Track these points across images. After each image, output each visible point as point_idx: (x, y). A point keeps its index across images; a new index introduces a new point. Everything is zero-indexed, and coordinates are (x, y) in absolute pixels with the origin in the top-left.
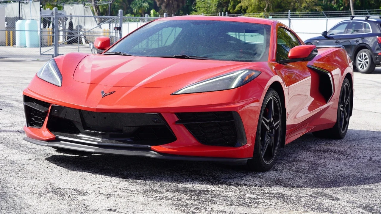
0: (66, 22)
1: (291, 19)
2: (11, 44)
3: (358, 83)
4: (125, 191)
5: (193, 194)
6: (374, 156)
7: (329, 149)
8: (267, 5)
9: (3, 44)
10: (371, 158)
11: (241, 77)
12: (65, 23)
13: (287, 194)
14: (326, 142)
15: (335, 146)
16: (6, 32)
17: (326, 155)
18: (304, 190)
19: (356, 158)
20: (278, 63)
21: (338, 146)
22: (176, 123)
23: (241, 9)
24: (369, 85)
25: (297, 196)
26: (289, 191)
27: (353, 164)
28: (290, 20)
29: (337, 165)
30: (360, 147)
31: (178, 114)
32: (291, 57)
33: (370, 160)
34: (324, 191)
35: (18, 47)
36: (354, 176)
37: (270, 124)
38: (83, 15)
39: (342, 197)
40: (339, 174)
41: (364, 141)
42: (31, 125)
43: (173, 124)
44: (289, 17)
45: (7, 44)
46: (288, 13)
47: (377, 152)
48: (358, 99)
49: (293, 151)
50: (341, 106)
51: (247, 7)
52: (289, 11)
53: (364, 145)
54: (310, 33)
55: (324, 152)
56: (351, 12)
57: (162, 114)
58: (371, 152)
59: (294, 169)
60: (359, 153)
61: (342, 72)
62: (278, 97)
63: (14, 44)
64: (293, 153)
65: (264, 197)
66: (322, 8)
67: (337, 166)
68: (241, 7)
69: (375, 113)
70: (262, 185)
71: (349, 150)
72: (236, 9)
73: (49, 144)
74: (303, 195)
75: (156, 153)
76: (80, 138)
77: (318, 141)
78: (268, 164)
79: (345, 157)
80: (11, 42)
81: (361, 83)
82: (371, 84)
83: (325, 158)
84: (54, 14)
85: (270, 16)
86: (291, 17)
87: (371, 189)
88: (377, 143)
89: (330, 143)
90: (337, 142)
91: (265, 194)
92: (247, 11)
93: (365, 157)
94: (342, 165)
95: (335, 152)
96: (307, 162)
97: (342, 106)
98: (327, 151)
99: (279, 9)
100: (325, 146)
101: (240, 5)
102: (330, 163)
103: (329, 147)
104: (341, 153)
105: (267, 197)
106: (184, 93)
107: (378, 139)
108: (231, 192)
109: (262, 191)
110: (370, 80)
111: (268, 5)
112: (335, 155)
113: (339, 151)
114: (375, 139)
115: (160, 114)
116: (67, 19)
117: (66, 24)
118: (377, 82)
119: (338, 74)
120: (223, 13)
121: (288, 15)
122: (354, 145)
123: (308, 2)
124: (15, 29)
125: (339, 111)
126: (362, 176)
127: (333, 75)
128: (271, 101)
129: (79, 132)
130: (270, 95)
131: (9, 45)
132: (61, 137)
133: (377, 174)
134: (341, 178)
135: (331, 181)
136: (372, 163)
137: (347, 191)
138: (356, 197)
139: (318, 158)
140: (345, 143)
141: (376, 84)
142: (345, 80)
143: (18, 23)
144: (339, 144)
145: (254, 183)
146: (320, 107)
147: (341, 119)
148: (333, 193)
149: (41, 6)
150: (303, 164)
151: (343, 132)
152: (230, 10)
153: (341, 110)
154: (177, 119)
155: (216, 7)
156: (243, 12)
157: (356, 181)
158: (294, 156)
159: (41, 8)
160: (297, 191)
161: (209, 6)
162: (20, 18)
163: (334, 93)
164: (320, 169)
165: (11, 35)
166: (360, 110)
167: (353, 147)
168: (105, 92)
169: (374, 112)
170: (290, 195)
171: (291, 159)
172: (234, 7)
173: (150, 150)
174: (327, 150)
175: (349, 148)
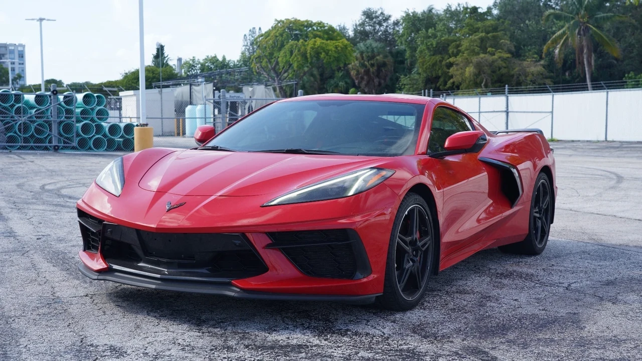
0: (245, 106)
1: (508, 95)
2: (181, 134)
3: (585, 174)
4: (183, 349)
5: (281, 352)
6: (575, 282)
7: (515, 271)
8: (484, 80)
9: (172, 134)
10: (569, 285)
11: (364, 180)
12: (243, 108)
13: (421, 351)
14: (515, 260)
15: (526, 266)
16: (175, 120)
17: (505, 281)
18: (450, 344)
19: (547, 286)
20: (429, 156)
21: (530, 266)
22: (268, 246)
23: (453, 86)
24: (597, 176)
25: (435, 353)
26: (427, 346)
27: (541, 296)
28: (508, 97)
29: (516, 298)
30: (560, 268)
31: (271, 235)
32: (448, 148)
33: (567, 289)
34: (479, 344)
35: (188, 137)
36: (534, 316)
37: (413, 243)
38: (264, 98)
39: (503, 355)
40: (513, 312)
41: (568, 258)
42: (89, 248)
43: (264, 248)
44: (506, 94)
45: (176, 134)
46: (505, 89)
47: (581, 275)
48: (579, 196)
49: (462, 276)
50: (535, 211)
51: (461, 84)
52: (507, 86)
53: (568, 264)
54: (532, 112)
55: (506, 277)
56: (587, 85)
57: (247, 234)
58: (573, 275)
59: (451, 306)
60: (555, 278)
61: (535, 166)
62: (425, 205)
63: (184, 133)
64: (461, 279)
65: (385, 357)
66: (552, 81)
67: (516, 300)
68: (453, 83)
69: (596, 215)
70: (392, 335)
71: (542, 273)
72: (448, 86)
73: (100, 277)
74: (445, 353)
75: (238, 290)
76: (141, 269)
77: (504, 259)
78: (410, 299)
79: (533, 284)
80: (181, 131)
81: (589, 174)
82: (602, 175)
83: (503, 286)
84: (221, 97)
85: (489, 92)
86: (509, 94)
87: (552, 340)
88: (587, 261)
89: (519, 262)
90: (530, 260)
91: (388, 351)
92: (461, 88)
93: (562, 283)
94: (523, 297)
95: (521, 277)
96: (474, 294)
97: (537, 210)
98: (509, 275)
99: (499, 84)
100: (510, 265)
101: (451, 81)
102: (506, 295)
103: (515, 269)
104: (529, 277)
105: (389, 356)
106: (280, 203)
107: (589, 254)
108: (339, 349)
109: (387, 347)
110: (601, 170)
111: (486, 80)
112: (518, 281)
113: (527, 275)
114: (585, 254)
115: (243, 234)
116: (246, 103)
117: (245, 109)
118: (609, 172)
119: (528, 168)
120: (426, 91)
121: (505, 91)
122: (553, 265)
123: (535, 75)
124: (185, 116)
125: (532, 218)
126: (546, 317)
127: (519, 169)
128: (412, 211)
129: (140, 261)
130: (411, 203)
131: (178, 134)
132: (115, 267)
133: (570, 313)
134: (514, 321)
135: (498, 325)
136: (568, 293)
137: (514, 345)
138: (523, 355)
139: (494, 286)
140: (541, 261)
141: (608, 174)
142: (541, 175)
143: (188, 109)
144: (532, 263)
145: (381, 331)
146: (501, 215)
147: (536, 229)
148: (493, 348)
149: (214, 88)
150: (468, 297)
151: (540, 246)
152: (439, 87)
153: (535, 217)
154: (270, 242)
155: (424, 84)
156: (456, 89)
157: (534, 326)
158: (461, 283)
159: (214, 90)
160: (439, 346)
161: (415, 82)
162: (191, 103)
163: (522, 194)
164: (488, 304)
165: (181, 124)
166: (578, 211)
167: (550, 268)
168: (172, 205)
169: (596, 213)
170: (425, 353)
171: (454, 289)
172: (445, 83)
173: (230, 284)
174: (511, 273)
175: (543, 269)
